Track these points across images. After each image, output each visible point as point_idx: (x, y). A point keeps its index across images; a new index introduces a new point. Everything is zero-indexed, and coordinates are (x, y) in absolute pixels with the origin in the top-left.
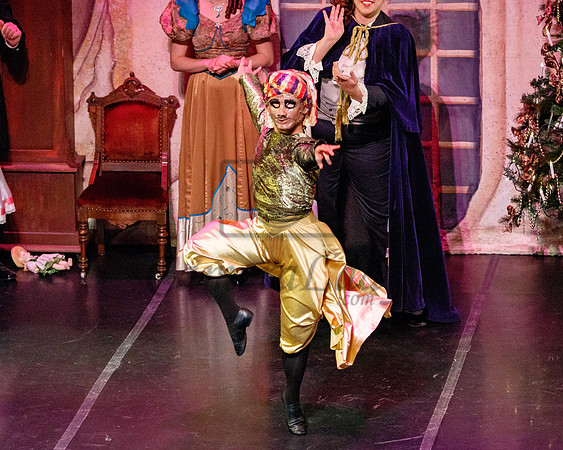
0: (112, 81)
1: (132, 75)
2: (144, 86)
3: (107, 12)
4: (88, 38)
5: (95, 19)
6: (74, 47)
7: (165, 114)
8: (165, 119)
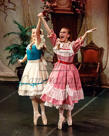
0: (87, 42)
1: (92, 41)
2: (95, 45)
3: (86, 24)
4: (81, 31)
5: (83, 26)
6: (78, 33)
7: (100, 52)
8: (100, 54)
